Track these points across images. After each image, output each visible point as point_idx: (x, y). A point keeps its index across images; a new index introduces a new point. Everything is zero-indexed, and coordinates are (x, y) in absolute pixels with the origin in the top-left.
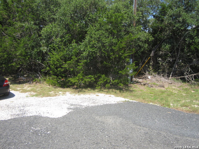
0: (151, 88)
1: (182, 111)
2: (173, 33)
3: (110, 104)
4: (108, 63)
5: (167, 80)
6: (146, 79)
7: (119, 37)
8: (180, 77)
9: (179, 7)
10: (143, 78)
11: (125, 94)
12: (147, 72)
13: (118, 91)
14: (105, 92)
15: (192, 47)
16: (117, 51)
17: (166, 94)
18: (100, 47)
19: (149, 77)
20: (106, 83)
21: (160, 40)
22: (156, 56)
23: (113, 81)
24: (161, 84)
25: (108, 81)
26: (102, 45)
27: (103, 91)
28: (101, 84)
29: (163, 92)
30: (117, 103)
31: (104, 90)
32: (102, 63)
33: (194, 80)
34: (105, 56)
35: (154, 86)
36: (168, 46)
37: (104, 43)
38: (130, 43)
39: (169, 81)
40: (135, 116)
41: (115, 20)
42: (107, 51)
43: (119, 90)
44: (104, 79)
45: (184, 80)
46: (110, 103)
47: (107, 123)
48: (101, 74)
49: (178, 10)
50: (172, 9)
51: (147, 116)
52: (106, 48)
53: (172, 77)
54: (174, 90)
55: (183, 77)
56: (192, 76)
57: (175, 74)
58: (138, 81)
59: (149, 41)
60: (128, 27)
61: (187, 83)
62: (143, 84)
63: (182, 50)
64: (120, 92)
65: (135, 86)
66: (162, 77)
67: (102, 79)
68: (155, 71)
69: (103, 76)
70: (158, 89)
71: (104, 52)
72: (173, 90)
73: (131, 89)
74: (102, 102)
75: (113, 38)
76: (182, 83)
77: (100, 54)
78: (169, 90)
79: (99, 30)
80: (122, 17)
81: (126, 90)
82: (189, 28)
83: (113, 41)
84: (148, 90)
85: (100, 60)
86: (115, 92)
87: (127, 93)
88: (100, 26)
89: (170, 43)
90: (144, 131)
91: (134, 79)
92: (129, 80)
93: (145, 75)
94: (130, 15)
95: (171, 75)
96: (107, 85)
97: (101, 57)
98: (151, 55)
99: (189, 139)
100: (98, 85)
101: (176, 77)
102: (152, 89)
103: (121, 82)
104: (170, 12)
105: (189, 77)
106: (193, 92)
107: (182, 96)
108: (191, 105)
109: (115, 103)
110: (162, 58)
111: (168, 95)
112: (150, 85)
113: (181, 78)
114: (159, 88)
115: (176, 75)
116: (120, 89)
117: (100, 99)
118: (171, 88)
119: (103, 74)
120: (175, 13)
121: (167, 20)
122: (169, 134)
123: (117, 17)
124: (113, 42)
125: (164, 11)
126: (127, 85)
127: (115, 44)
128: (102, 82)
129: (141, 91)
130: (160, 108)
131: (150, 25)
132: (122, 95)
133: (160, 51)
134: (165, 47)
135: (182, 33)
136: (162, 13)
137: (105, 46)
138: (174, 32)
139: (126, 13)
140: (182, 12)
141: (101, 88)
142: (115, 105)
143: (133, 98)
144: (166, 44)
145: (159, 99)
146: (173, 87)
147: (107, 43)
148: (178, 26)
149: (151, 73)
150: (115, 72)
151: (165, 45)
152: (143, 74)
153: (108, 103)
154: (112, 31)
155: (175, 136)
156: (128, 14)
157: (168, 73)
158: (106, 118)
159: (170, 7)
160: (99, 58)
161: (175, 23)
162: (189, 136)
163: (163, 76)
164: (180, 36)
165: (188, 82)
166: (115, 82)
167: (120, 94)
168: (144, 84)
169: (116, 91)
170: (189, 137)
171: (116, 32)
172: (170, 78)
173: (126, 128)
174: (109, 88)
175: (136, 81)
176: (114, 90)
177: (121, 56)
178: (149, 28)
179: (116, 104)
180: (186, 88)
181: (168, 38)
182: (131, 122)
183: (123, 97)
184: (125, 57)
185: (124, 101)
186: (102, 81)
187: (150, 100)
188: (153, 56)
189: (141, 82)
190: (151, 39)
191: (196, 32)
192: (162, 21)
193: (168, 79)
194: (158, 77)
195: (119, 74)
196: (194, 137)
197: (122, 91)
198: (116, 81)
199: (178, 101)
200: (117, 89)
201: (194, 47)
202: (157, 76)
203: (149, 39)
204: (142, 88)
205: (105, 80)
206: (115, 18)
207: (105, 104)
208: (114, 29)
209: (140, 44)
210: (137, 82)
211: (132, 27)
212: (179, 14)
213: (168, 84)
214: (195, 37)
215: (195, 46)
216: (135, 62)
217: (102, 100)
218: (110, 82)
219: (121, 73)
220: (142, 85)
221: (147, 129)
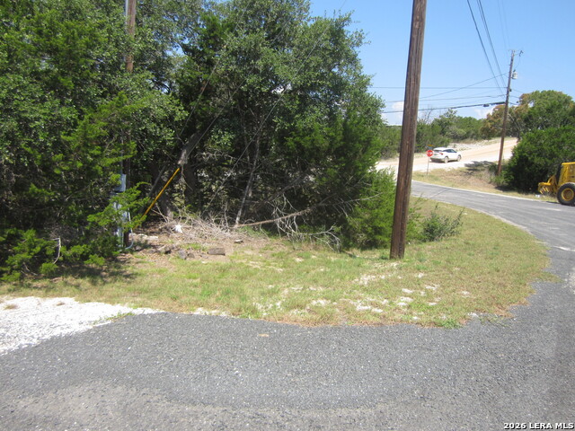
0: (188, 259)
1: (295, 324)
2: (240, 100)
3: (68, 337)
4: (46, 187)
5: (228, 234)
6: (168, 235)
7: (82, 101)
8: (261, 223)
9: (254, 31)
10: (161, 230)
11: (113, 287)
12: (171, 214)
13: (85, 283)
14: (40, 289)
15: (290, 142)
16: (79, 147)
17: (232, 273)
18: (13, 132)
19: (178, 227)
20: (42, 257)
21: (202, 120)
22: (194, 164)
23: (68, 248)
24: (215, 245)
25: (50, 252)
26: (19, 126)
27: (29, 286)
28: (20, 263)
29: (224, 270)
30: (91, 327)
31: (35, 284)
32: (23, 190)
33: (297, 227)
34: (31, 164)
35: (196, 254)
36: (226, 138)
37: (28, 121)
38: (119, 122)
39: (235, 235)
40: (166, 369)
41: (67, 42)
42: (42, 148)
43: (88, 279)
44: (32, 246)
45: (272, 230)
46: (65, 332)
47: (72, 420)
48: (19, 228)
49: (251, 38)
50: (237, 35)
51: (204, 359)
52: (36, 136)
53: (240, 223)
54: (252, 258)
55: (270, 221)
56: (292, 218)
57: (247, 214)
58: (147, 241)
59: (176, 119)
60: (110, 72)
61: (280, 239)
62: (164, 251)
63: (265, 150)
64: (94, 283)
65: (140, 260)
66: (214, 225)
67: (23, 245)
68: (193, 210)
69: (29, 234)
70: (208, 261)
71: (29, 149)
72: (249, 259)
73: (129, 270)
74: (36, 332)
75: (62, 104)
76: (269, 239)
77: (10, 158)
78: (240, 261)
79: (8, 74)
80: (92, 35)
81: (112, 274)
82: (279, 91)
83: (63, 116)
84: (183, 269)
85: (14, 180)
86: (77, 286)
87: (117, 284)
88: (8, 59)
89: (232, 129)
90: (211, 422)
91: (134, 237)
92: (119, 240)
93: (164, 221)
94: (115, 33)
95: (238, 219)
96: (44, 265)
97: (17, 168)
98: (179, 163)
99: (344, 412)
100: (8, 269)
101: (251, 222)
102: (194, 264)
103: (94, 251)
104: (231, 41)
105: (283, 220)
106: (298, 260)
107: (277, 277)
108: (309, 302)
109: (83, 328)
110: (209, 171)
111: (242, 278)
112: (184, 251)
113: (263, 226)
114: (211, 257)
115: (250, 217)
116: (93, 274)
117: (26, 321)
118: (242, 254)
119: (26, 227)
120: (244, 46)
121: (223, 62)
122: (287, 410)
123: (73, 33)
124: (60, 119)
125: (215, 37)
126: (115, 259)
127: (68, 124)
128: (25, 256)
129: (160, 272)
130: (232, 323)
131: (173, 73)
132: (102, 295)
133: (204, 151)
134: (219, 139)
135: (262, 102)
136: (210, 41)
137: (31, 129)
138: (241, 97)
139: (101, 26)
140: (263, 46)
141: (22, 277)
142: (87, 337)
143: (138, 299)
144: (223, 130)
145: (218, 293)
146: (246, 252)
147: (38, 119)
148: (254, 83)
149: (182, 214)
150: (72, 219)
151: (220, 135)
152: (158, 219)
153: (57, 332)
154: (55, 79)
155: (306, 414)
156: (110, 31)
157: (229, 213)
158: (60, 398)
159: (231, 27)
160: (8, 173)
161: (246, 73)
162: (340, 405)
163: (217, 222)
164: (259, 111)
165: (283, 234)
166: (75, 255)
167: (95, 291)
168: (168, 249)
169: (80, 280)
170: (341, 407)
171: (72, 86)
172: (236, 226)
173: (145, 423)
174: (52, 275)
175: (139, 244)
176: (70, 279)
177: (93, 164)
178: (171, 83)
179: (89, 330)
180: (281, 253)
181: (226, 116)
182: (160, 397)
183: (106, 301)
184: (103, 169)
185: (115, 318)
186: (24, 251)
187: (197, 301)
188: (185, 165)
189: (155, 243)
190: (181, 114)
191: (297, 102)
192: (210, 63)
193: (231, 230)
194: (203, 227)
195: (86, 223)
196: (354, 404)
197: (99, 281)
198: (79, 249)
199: (273, 293)
200: (82, 276)
201: (295, 143)
202: (199, 222)
203: (174, 113)
204: (162, 262)
205: (38, 249)
206: (68, 37)
207: (47, 337)
208: (63, 74)
209: (151, 127)
210: (145, 246)
211: (122, 72)
212: (255, 50)
213: (233, 244)
214: (296, 113)
215: (298, 139)
216: (138, 184)
217: (32, 323)
218: (55, 255)
219: (94, 222)
220: (159, 252)
221: (218, 410)
